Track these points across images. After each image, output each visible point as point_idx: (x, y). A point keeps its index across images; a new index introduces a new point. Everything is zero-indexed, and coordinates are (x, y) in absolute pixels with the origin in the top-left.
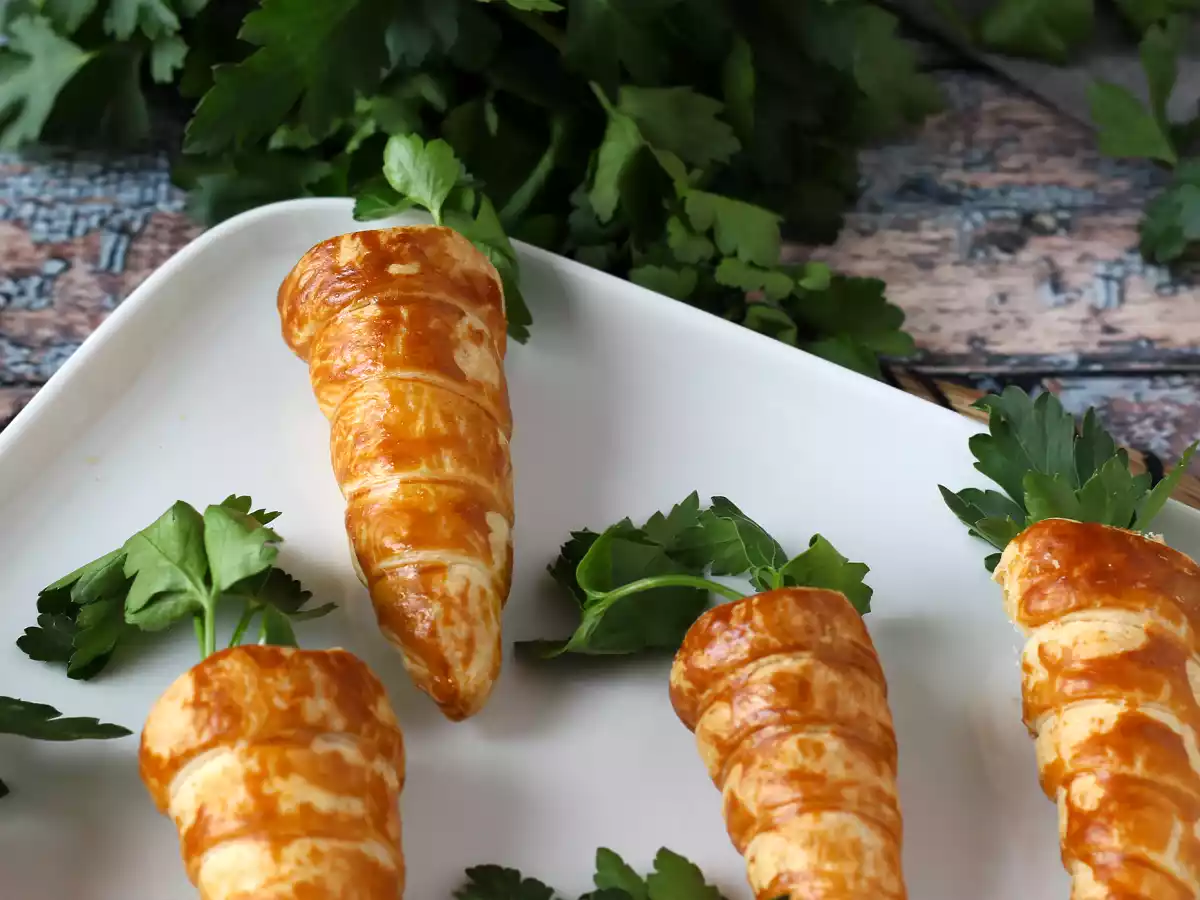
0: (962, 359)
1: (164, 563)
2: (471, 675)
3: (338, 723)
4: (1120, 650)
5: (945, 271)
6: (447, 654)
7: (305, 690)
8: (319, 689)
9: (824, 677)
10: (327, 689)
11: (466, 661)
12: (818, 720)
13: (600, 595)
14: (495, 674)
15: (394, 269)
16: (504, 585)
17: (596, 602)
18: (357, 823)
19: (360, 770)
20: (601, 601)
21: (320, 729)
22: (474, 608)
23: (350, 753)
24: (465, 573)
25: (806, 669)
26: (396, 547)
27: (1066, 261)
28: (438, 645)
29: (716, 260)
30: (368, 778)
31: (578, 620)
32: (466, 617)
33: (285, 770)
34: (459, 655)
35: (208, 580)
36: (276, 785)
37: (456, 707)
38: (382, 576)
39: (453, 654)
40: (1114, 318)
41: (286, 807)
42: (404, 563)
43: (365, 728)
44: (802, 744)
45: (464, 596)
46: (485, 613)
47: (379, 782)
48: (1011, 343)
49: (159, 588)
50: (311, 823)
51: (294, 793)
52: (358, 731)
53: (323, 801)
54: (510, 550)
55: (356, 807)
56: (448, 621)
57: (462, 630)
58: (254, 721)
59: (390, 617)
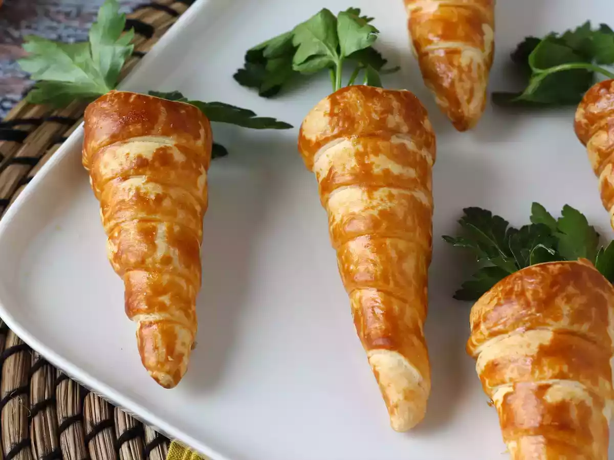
1: (315, 40)
2: (471, 108)
3: (405, 129)
6: (459, 97)
7: (389, 110)
8: (396, 111)
10: (400, 111)
11: (469, 101)
13: (540, 71)
14: (483, 108)
16: (489, 62)
17: (538, 74)
18: (414, 181)
19: (415, 153)
20: (540, 74)
21: (396, 131)
22: (475, 74)
23: (410, 145)
24: (470, 55)
26: (435, 39)
28: (455, 92)
30: (418, 158)
31: (527, 83)
32: (470, 78)
33: (376, 152)
34: (466, 97)
35: (338, 50)
36: (373, 159)
37: (462, 124)
38: (426, 54)
39: (462, 97)
41: (376, 171)
42: (438, 48)
43: (418, 132)
45: (469, 67)
46: (480, 77)
47: (424, 160)
49: (313, 53)
50: (389, 180)
51: (381, 163)
52: (414, 134)
53: (395, 169)
54: (493, 44)
55: (412, 173)
56: (461, 80)
57: (467, 85)
58: (361, 126)
59: (429, 75)
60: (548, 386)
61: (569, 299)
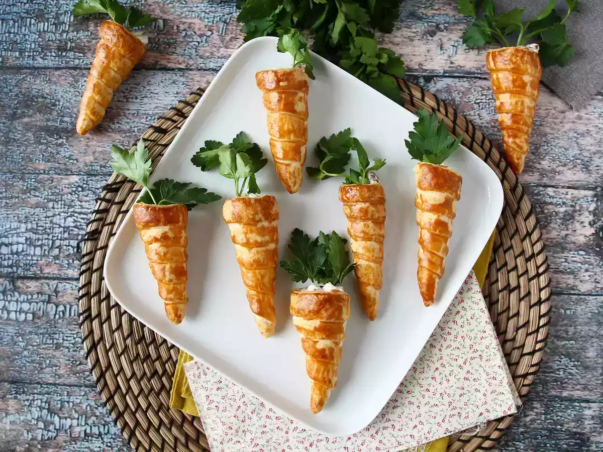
0: (416, 70)
3: (263, 219)
4: (438, 203)
5: (416, 42)
7: (256, 213)
8: (259, 212)
9: (372, 209)
10: (261, 212)
11: (294, 186)
12: (368, 219)
13: (325, 172)
15: (281, 84)
16: (304, 163)
18: (268, 241)
19: (268, 227)
21: (260, 221)
22: (296, 174)
23: (266, 224)
24: (295, 165)
25: (368, 207)
27: (445, 40)
29: (361, 55)
30: (270, 228)
32: (294, 176)
33: (252, 232)
36: (249, 235)
40: (453, 59)
41: (251, 241)
42: (281, 162)
43: (269, 217)
44: (365, 225)
45: (294, 172)
46: (299, 171)
47: (273, 227)
48: (428, 66)
50: (258, 245)
51: (254, 237)
53: (259, 239)
55: (267, 238)
57: (293, 180)
58: (245, 221)
60: (317, 342)
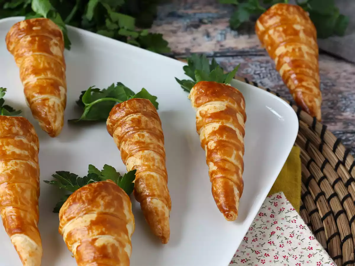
0: (183, 54)
2: (56, 125)
3: (21, 133)
5: (179, 33)
6: (50, 120)
7: (13, 125)
8: (16, 125)
9: (144, 119)
10: (18, 125)
11: (55, 122)
12: (143, 129)
13: (89, 104)
14: (62, 125)
15: (34, 28)
16: (64, 104)
17: (87, 106)
18: (27, 156)
19: (27, 145)
20: (88, 106)
21: (17, 134)
22: (56, 108)
23: (25, 140)
24: (53, 100)
25: (140, 117)
26: (36, 95)
27: (211, 30)
28: (47, 118)
29: (119, 29)
30: (29, 147)
31: (83, 111)
32: (54, 110)
33: (8, 144)
34: (53, 120)
36: (6, 148)
37: (52, 134)
38: (33, 103)
39: (51, 120)
40: (223, 43)
41: (8, 153)
42: (38, 98)
43: (28, 134)
44: (139, 135)
45: (53, 105)
46: (59, 110)
47: (33, 148)
48: (196, 50)
50: (15, 156)
51: (10, 149)
52: (26, 135)
53: (18, 151)
54: (65, 96)
55: (26, 153)
56: (50, 112)
57: (53, 114)
59: (35, 112)
60: (96, 239)
61: (103, 198)
